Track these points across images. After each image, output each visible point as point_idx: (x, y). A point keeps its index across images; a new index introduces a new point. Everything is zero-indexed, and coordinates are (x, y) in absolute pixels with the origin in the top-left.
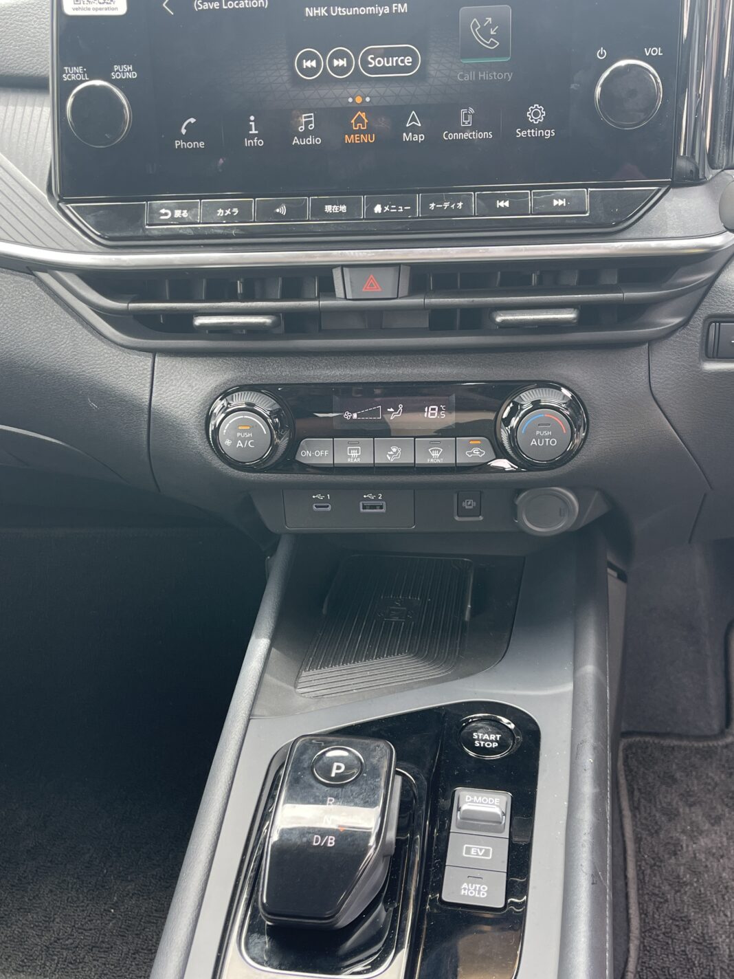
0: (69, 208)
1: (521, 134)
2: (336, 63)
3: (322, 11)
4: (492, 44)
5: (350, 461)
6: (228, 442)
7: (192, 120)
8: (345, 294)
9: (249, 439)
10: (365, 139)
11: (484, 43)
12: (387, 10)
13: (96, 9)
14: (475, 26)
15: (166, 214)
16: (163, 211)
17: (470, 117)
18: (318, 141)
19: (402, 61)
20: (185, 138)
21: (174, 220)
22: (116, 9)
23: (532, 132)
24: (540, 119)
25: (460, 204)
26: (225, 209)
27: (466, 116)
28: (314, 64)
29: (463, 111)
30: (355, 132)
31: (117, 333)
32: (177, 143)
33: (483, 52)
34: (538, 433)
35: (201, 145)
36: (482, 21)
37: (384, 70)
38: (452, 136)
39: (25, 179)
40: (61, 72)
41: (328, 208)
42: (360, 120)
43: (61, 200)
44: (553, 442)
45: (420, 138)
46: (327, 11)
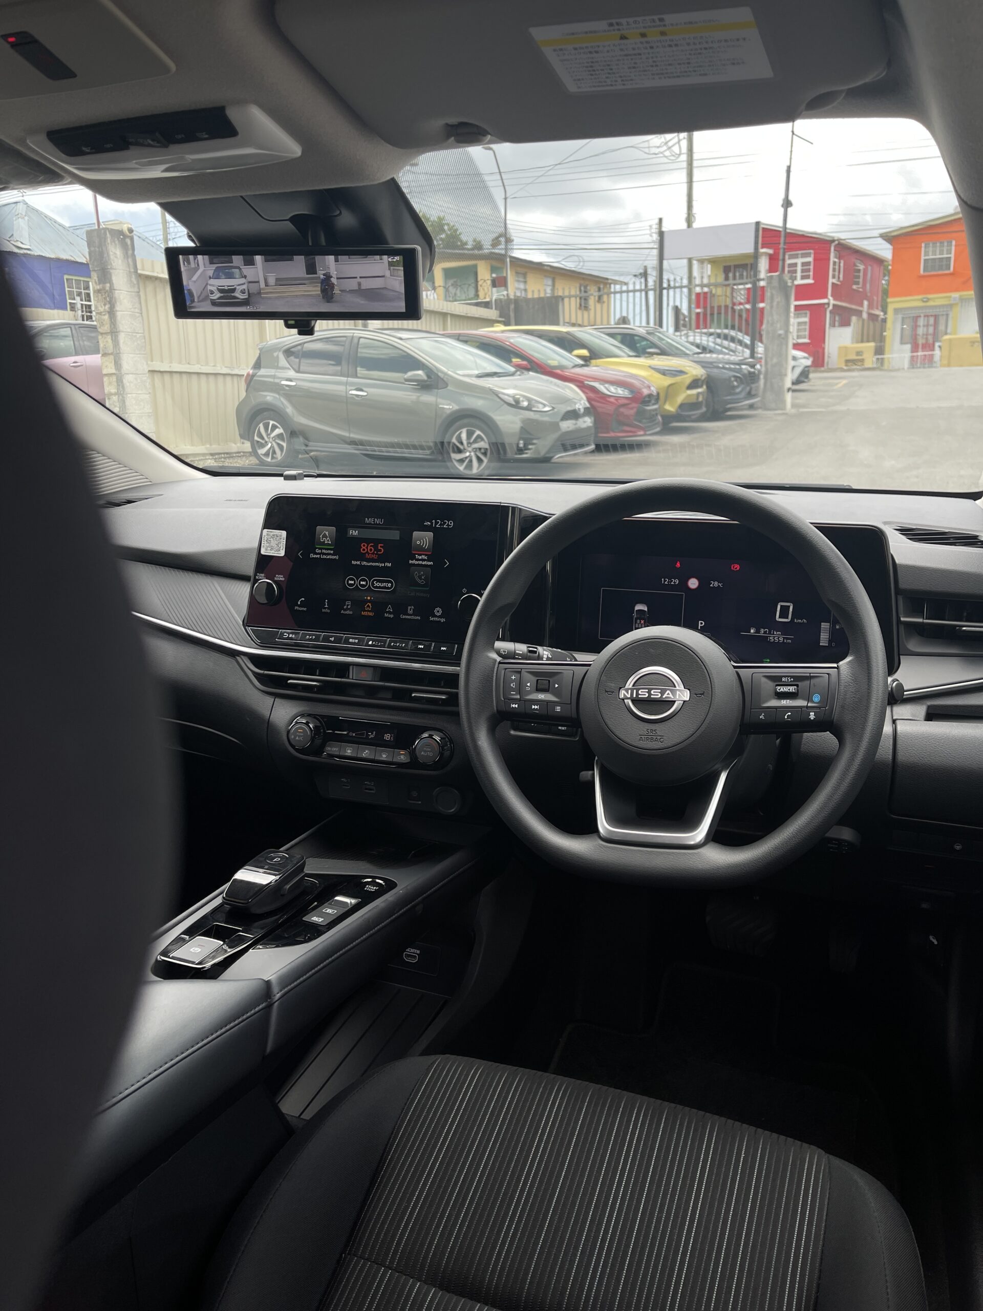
0: (249, 629)
1: (432, 619)
2: (361, 583)
3: (358, 563)
4: (423, 582)
5: (347, 754)
6: (293, 737)
7: (303, 599)
8: (353, 677)
9: (302, 736)
10: (370, 614)
11: (419, 581)
12: (383, 565)
13: (272, 553)
14: (416, 574)
15: (286, 635)
16: (285, 634)
17: (412, 610)
18: (351, 613)
19: (387, 585)
20: (299, 606)
21: (288, 638)
22: (280, 554)
23: (436, 619)
24: (439, 614)
25: (404, 645)
26: (309, 636)
27: (410, 610)
28: (353, 582)
29: (409, 608)
30: (366, 611)
31: (259, 684)
32: (296, 608)
33: (419, 585)
34: (425, 749)
35: (305, 609)
36: (419, 573)
37: (380, 587)
38: (404, 617)
39: (236, 615)
40: (255, 575)
41: (351, 640)
42: (368, 606)
43: (247, 626)
44: (431, 754)
45: (392, 616)
46: (360, 563)
